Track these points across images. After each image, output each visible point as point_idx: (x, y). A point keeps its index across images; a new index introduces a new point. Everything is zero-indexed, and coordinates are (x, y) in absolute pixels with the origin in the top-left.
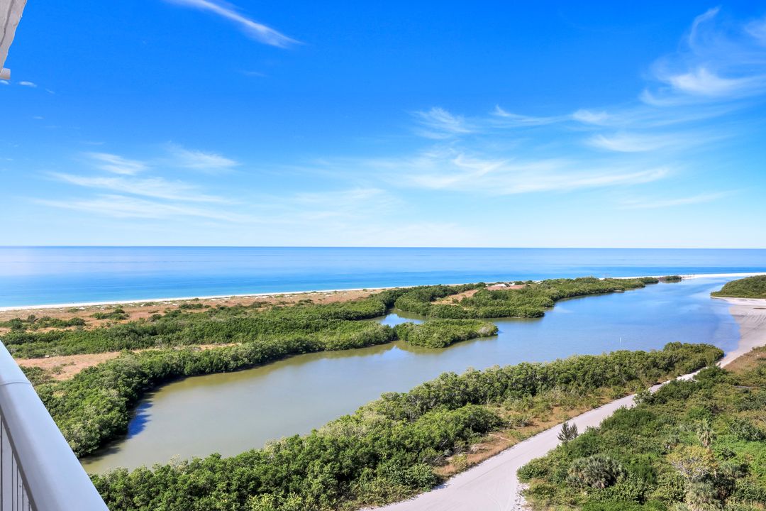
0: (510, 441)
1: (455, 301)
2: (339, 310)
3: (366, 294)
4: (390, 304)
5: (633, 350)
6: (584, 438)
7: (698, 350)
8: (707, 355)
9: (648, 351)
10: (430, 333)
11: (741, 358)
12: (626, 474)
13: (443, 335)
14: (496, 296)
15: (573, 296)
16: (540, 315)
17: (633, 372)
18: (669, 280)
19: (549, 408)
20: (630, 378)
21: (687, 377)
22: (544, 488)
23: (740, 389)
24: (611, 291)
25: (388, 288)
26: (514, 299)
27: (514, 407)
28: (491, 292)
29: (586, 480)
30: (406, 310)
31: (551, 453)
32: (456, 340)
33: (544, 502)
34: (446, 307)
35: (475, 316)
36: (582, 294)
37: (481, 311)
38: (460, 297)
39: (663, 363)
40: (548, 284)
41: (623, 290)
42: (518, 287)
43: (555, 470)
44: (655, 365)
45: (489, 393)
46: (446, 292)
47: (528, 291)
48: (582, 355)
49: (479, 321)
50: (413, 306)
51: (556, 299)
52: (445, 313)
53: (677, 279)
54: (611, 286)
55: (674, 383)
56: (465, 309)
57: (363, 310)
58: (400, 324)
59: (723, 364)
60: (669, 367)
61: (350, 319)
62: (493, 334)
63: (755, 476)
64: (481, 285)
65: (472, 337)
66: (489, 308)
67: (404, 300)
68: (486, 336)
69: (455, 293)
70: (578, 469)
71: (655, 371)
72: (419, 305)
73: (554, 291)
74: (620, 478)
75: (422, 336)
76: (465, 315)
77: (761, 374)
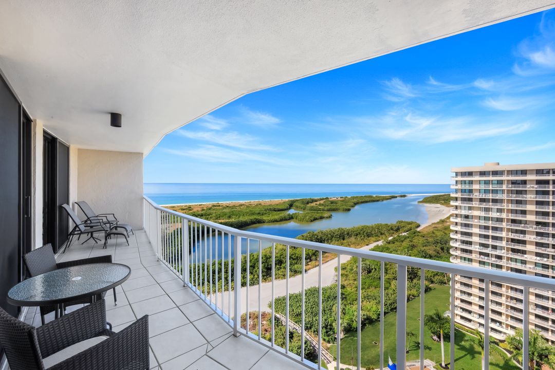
1: (316, 204)
2: (272, 207)
3: (282, 202)
4: (291, 205)
5: (383, 223)
7: (410, 223)
8: (413, 226)
9: (389, 224)
10: (305, 216)
11: (427, 227)
12: (376, 269)
13: (311, 217)
14: (332, 202)
15: (362, 202)
16: (349, 210)
17: (383, 232)
18: (401, 196)
19: (349, 245)
20: (382, 234)
21: (403, 234)
22: (344, 274)
23: (425, 238)
24: (378, 201)
26: (339, 204)
27: (336, 244)
28: (330, 201)
30: (297, 208)
31: (348, 261)
32: (315, 219)
33: (344, 279)
34: (312, 207)
35: (324, 210)
36: (366, 202)
37: (326, 208)
38: (318, 203)
39: (395, 229)
40: (353, 198)
41: (383, 200)
42: (342, 199)
43: (349, 267)
44: (392, 229)
45: (326, 239)
46: (313, 201)
47: (345, 200)
48: (363, 225)
49: (325, 212)
50: (300, 206)
51: (356, 204)
52: (312, 209)
53: (405, 196)
54: (378, 199)
55: (399, 236)
56: (320, 207)
57: (281, 207)
58: (294, 213)
59: (418, 229)
60: (398, 230)
61: (275, 211)
62: (330, 217)
64: (327, 198)
65: (322, 218)
66: (329, 207)
67: (296, 204)
68: (327, 218)
69: (316, 201)
71: (392, 231)
72: (302, 206)
73: (355, 201)
74: (373, 271)
75: (302, 218)
76: (320, 210)
77: (433, 233)
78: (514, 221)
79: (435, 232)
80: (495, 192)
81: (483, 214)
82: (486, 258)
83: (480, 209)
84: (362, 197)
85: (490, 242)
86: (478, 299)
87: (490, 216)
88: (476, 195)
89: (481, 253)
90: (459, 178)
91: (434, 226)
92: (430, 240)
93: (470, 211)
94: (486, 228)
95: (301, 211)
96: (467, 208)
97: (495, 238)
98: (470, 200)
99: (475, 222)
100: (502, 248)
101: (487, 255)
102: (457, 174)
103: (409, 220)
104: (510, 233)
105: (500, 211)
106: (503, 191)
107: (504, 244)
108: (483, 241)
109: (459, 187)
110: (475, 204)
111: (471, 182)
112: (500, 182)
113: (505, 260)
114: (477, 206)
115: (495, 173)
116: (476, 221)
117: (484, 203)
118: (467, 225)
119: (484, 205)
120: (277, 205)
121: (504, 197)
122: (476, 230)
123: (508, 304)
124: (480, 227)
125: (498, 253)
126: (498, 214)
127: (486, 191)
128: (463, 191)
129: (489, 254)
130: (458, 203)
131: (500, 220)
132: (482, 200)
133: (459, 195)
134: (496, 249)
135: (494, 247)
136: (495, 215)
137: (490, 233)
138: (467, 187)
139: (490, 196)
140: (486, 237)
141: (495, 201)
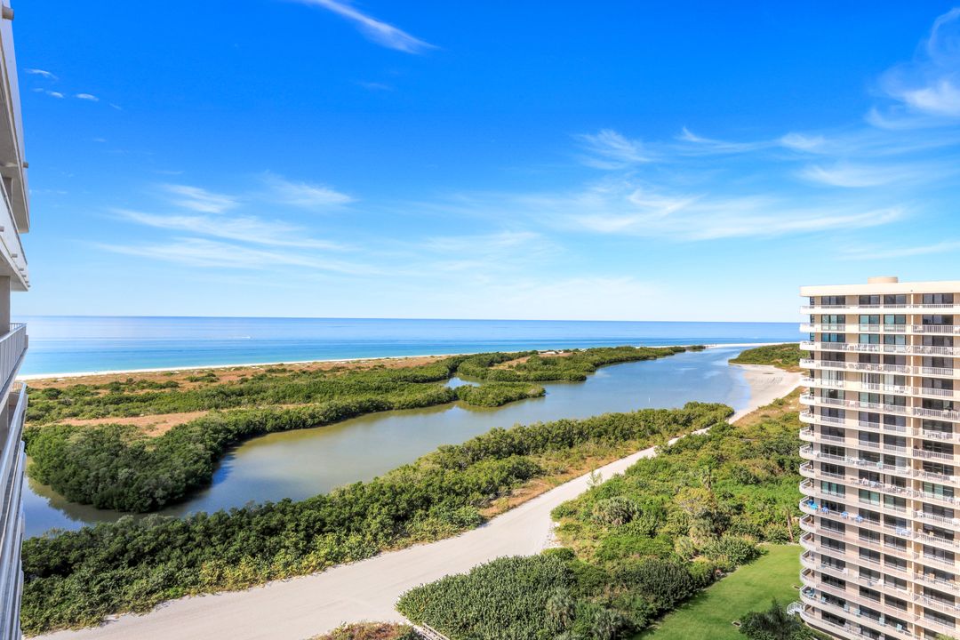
0: (547, 486)
1: (510, 367)
2: (408, 374)
3: (433, 361)
4: (453, 369)
5: (657, 409)
6: (609, 483)
7: (712, 408)
8: (719, 413)
9: (669, 409)
10: (486, 393)
11: (748, 416)
12: (641, 513)
13: (497, 396)
14: (546, 362)
15: (611, 362)
16: (583, 379)
17: (656, 427)
18: (695, 349)
19: (583, 458)
20: (653, 432)
21: (700, 432)
22: (572, 525)
23: (744, 441)
24: (645, 358)
25: (452, 355)
26: (561, 365)
27: (553, 457)
28: (542, 359)
29: (607, 518)
30: (467, 373)
31: (581, 496)
32: (508, 400)
33: (571, 537)
34: (501, 372)
35: (527, 379)
36: (621, 361)
37: (532, 375)
38: (514, 363)
39: (681, 420)
40: (592, 352)
41: (655, 357)
42: (566, 355)
43: (582, 510)
44: (675, 421)
45: (532, 445)
46: (503, 358)
47: (574, 357)
48: (613, 412)
49: (529, 384)
50: (473, 371)
51: (597, 365)
52: (501, 377)
53: (701, 348)
54: (646, 354)
55: (690, 437)
56: (518, 373)
57: (429, 374)
58: (460, 386)
59: (731, 421)
60: (688, 422)
61: (417, 382)
62: (541, 395)
63: (749, 513)
64: (535, 353)
65: (522, 397)
66: (539, 373)
67: (466, 365)
68: (534, 397)
69: (511, 359)
70: (601, 509)
71: (674, 426)
72: (479, 369)
73: (596, 358)
74: (635, 516)
75: (479, 397)
76: (518, 379)
77: (762, 429)
78: (928, 404)
79: (764, 426)
80: (890, 340)
81: (865, 388)
82: (873, 483)
83: (860, 377)
84: (612, 349)
85: (881, 449)
86: (857, 573)
87: (881, 391)
88: (851, 347)
89: (863, 474)
90: (819, 310)
91: (762, 413)
92: (756, 444)
93: (840, 383)
94: (873, 418)
95: (477, 381)
96: (834, 376)
97: (891, 440)
98: (840, 357)
99: (850, 405)
100: (904, 462)
101: (875, 477)
102: (813, 301)
103: (712, 402)
104: (921, 429)
105: (900, 380)
106: (906, 339)
107: (908, 452)
108: (867, 447)
109: (818, 328)
110: (851, 366)
111: (841, 319)
112: (900, 320)
113: (912, 488)
114: (855, 370)
115: (891, 300)
116: (852, 402)
117: (869, 365)
118: (833, 413)
119: (868, 369)
120: (422, 368)
121: (908, 350)
122: (851, 424)
123: (919, 582)
124: (861, 416)
125: (897, 471)
126: (897, 387)
127: (872, 339)
128: (826, 338)
129: (878, 474)
130: (816, 364)
131: (900, 401)
132: (865, 358)
133: (817, 347)
134: (893, 463)
135: (890, 460)
136: (891, 390)
137: (881, 429)
138: (834, 329)
139: (881, 350)
140: (873, 438)
141: (891, 360)
